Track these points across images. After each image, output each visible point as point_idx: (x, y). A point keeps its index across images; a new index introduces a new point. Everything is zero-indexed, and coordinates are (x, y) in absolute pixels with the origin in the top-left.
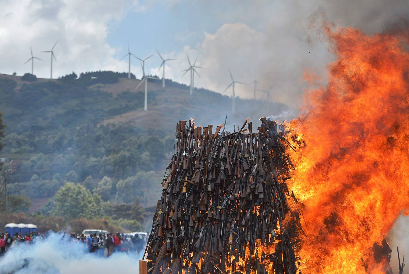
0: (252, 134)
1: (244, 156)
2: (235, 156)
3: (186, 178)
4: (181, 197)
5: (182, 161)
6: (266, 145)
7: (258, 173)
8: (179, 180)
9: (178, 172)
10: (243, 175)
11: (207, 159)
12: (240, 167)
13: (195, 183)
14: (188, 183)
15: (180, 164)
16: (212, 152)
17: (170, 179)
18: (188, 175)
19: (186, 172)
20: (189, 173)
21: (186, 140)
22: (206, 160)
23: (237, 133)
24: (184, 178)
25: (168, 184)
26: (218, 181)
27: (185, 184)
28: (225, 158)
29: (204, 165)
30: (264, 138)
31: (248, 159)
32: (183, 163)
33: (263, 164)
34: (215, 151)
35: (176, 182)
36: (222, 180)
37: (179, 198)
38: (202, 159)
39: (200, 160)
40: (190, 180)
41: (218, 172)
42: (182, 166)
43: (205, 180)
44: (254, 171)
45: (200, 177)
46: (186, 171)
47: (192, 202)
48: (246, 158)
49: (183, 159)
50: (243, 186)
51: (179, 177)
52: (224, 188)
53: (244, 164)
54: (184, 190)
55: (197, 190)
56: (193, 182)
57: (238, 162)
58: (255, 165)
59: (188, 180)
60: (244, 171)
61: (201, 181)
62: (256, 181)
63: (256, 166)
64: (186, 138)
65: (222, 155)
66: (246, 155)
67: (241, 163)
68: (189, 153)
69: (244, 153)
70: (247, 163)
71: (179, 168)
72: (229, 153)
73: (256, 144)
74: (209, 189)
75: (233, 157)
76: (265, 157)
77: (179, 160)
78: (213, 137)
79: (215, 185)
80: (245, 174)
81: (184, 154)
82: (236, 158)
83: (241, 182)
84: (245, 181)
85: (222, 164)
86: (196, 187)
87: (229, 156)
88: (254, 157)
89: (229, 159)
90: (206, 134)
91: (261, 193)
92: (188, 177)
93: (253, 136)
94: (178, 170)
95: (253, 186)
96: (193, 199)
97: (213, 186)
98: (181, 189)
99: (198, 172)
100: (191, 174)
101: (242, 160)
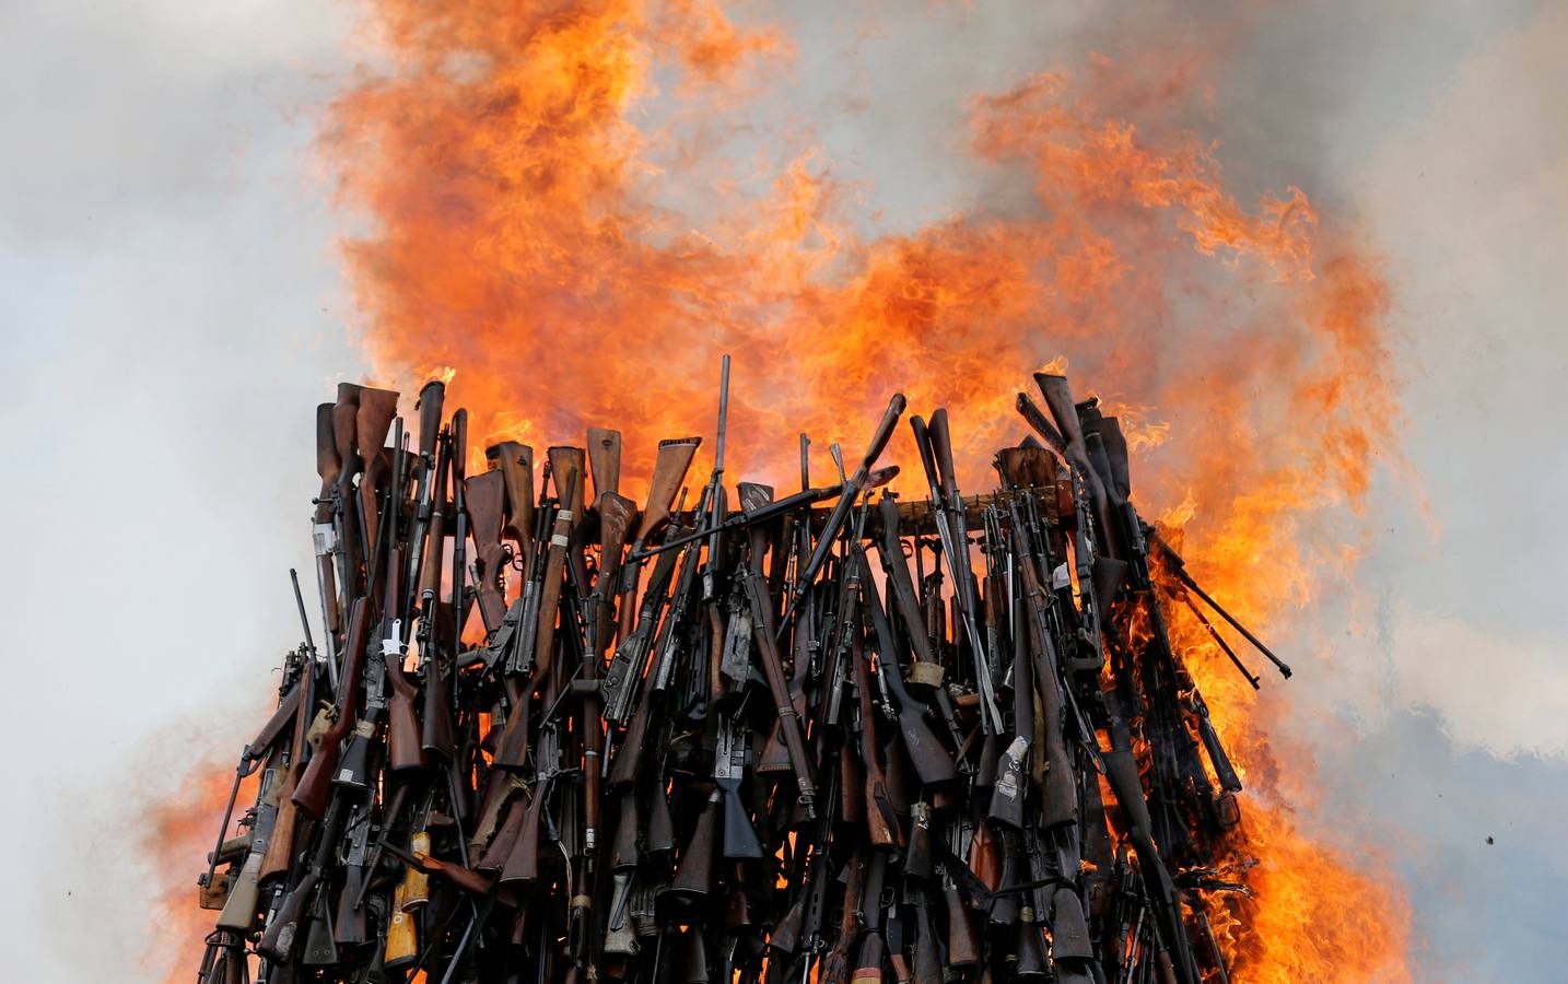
1: (907, 675)
2: (839, 675)
3: (421, 844)
5: (374, 702)
8: (358, 858)
9: (347, 788)
10: (905, 820)
11: (595, 696)
14: (436, 883)
15: (365, 729)
16: (632, 647)
17: (277, 845)
18: (430, 816)
19: (415, 798)
20: (443, 801)
22: (588, 705)
24: (401, 837)
25: (265, 883)
26: (694, 879)
27: (415, 887)
28: (755, 691)
29: (571, 746)
31: (941, 696)
32: (383, 718)
33: (1070, 732)
34: (655, 636)
35: (336, 875)
36: (721, 872)
38: (554, 697)
39: (536, 706)
40: (455, 858)
42: (379, 745)
43: (575, 860)
44: (1010, 788)
45: (545, 843)
46: (421, 782)
48: (923, 693)
49: (388, 691)
50: (908, 914)
51: (358, 833)
52: (739, 931)
54: (401, 944)
55: (517, 939)
56: (483, 875)
58: (1004, 741)
59: (435, 854)
60: (915, 789)
62: (1022, 871)
64: (405, 521)
66: (928, 673)
67: (888, 731)
68: (440, 645)
69: (907, 655)
70: (939, 727)
71: (359, 753)
72: (785, 648)
74: (619, 939)
75: (815, 684)
76: (1079, 675)
77: (358, 697)
79: (669, 908)
80: (921, 814)
81: (391, 646)
82: (847, 688)
87: (788, 677)
90: (575, 501)
92: (435, 833)
94: (346, 776)
95: (994, 913)
97: (648, 916)
98: (377, 925)
99: (517, 795)
100: (459, 807)
101: (895, 703)
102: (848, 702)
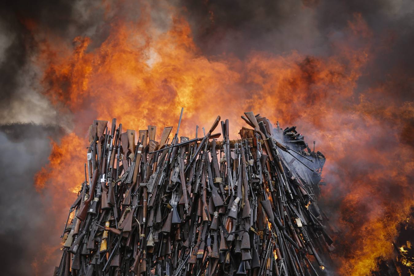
0: (230, 142)
1: (214, 180)
2: (198, 181)
3: (107, 224)
4: (97, 259)
5: (99, 193)
6: (255, 163)
7: (241, 212)
8: (95, 227)
9: (92, 214)
10: (212, 216)
11: (146, 187)
12: (207, 201)
13: (122, 233)
14: (110, 233)
15: (96, 199)
16: (154, 175)
17: (76, 227)
18: (110, 217)
19: (107, 214)
20: (113, 215)
21: (107, 155)
22: (145, 190)
23: (201, 140)
24: (103, 224)
25: (74, 236)
26: (167, 228)
27: (105, 235)
28: (179, 184)
29: (141, 198)
30: (251, 149)
31: (221, 186)
32: (100, 197)
33: (250, 196)
34: (160, 173)
35: (88, 233)
36: (174, 226)
37: (93, 262)
38: (137, 187)
39: (133, 190)
40: (115, 227)
41: (166, 211)
42: (99, 203)
43: (142, 226)
44: (234, 209)
45: (134, 221)
46: (108, 211)
47: (118, 269)
48: (217, 185)
49: (102, 191)
50: (212, 237)
51: (94, 223)
52: (179, 241)
53: (214, 196)
54: (103, 247)
55: (128, 245)
56: (120, 230)
57: (204, 193)
58: (235, 197)
59: (110, 226)
60: (215, 208)
61: (135, 229)
62: (237, 228)
63: (237, 200)
64: (107, 151)
65: (174, 178)
66: (219, 180)
67: (209, 194)
68: (113, 179)
69: (215, 176)
70: (221, 194)
71: (94, 205)
72: (187, 174)
73: (237, 160)
74: (150, 243)
75: (193, 183)
76: (254, 183)
77: (95, 191)
78: (157, 149)
79: (161, 236)
80: (216, 214)
81: (103, 180)
82: (200, 185)
83: (209, 230)
84: (215, 228)
85: (173, 196)
86: (124, 239)
87: (186, 183)
88: (233, 183)
89: (187, 187)
90: (144, 143)
91: (246, 250)
92: (111, 222)
93: (232, 145)
94: (91, 210)
95: (231, 238)
96: (120, 263)
97: (156, 237)
98: (97, 244)
99: (129, 211)
100: (116, 215)
101: (211, 188)
102: (200, 187)
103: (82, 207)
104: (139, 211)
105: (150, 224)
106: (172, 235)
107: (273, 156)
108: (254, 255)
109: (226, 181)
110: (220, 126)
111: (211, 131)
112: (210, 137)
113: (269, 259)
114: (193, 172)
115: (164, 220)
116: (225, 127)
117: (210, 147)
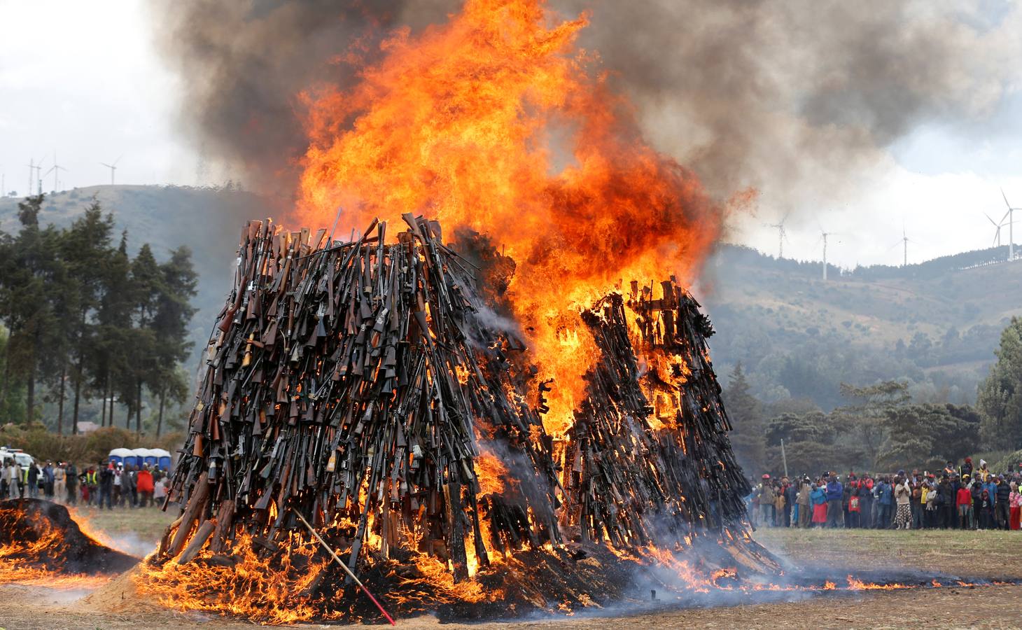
0: (385, 246)
1: (364, 290)
2: (347, 291)
3: (252, 336)
4: (240, 375)
5: (245, 302)
6: (409, 270)
7: (387, 326)
8: (238, 341)
9: (237, 325)
10: (359, 329)
11: (292, 296)
12: (355, 313)
13: (265, 346)
14: (253, 346)
15: (243, 309)
16: (302, 283)
17: (220, 339)
18: (254, 329)
19: (252, 326)
20: (258, 325)
21: (257, 260)
22: (291, 299)
23: (354, 244)
24: (247, 336)
25: (218, 348)
26: (312, 342)
27: (248, 349)
28: (325, 295)
29: (287, 310)
30: (407, 254)
31: (371, 296)
32: (247, 307)
33: (399, 308)
34: (308, 282)
35: (232, 345)
36: (320, 339)
37: (236, 377)
38: (285, 297)
39: (280, 299)
40: (259, 340)
41: (313, 322)
42: (245, 313)
43: (287, 339)
44: (380, 321)
45: (278, 334)
46: (254, 321)
47: (260, 386)
48: (367, 295)
49: (249, 300)
50: (358, 351)
51: (238, 335)
52: (325, 356)
53: (362, 306)
54: (246, 362)
55: (270, 359)
56: (264, 343)
57: (352, 304)
58: (384, 308)
59: (254, 339)
60: (363, 321)
61: (278, 340)
62: (385, 342)
63: (385, 312)
64: (257, 256)
65: (321, 287)
66: (368, 289)
67: (358, 305)
68: (260, 286)
69: (364, 285)
70: (369, 305)
71: (240, 317)
72: (336, 283)
73: (390, 267)
74: (295, 358)
75: (342, 293)
76: (405, 293)
77: (241, 300)
78: (309, 252)
79: (306, 350)
80: (363, 327)
81: (250, 288)
82: (349, 294)
83: (355, 345)
84: (361, 342)
85: (321, 307)
86: (267, 354)
87: (335, 291)
88: (384, 292)
89: (334, 297)
90: (296, 247)
91: (390, 367)
92: (255, 334)
93: (386, 250)
94: (236, 321)
95: (376, 353)
96: (263, 380)
97: (301, 351)
98: (241, 358)
99: (274, 323)
100: (261, 327)
101: (360, 298)
102: (349, 296)
103: (227, 316)
104: (284, 323)
105: (295, 337)
106: (318, 349)
107: (432, 262)
108: (397, 373)
109: (375, 290)
110: (376, 228)
111: (366, 235)
112: (365, 240)
113: (419, 377)
114: (342, 282)
115: (309, 333)
116: (381, 230)
117: (363, 252)
